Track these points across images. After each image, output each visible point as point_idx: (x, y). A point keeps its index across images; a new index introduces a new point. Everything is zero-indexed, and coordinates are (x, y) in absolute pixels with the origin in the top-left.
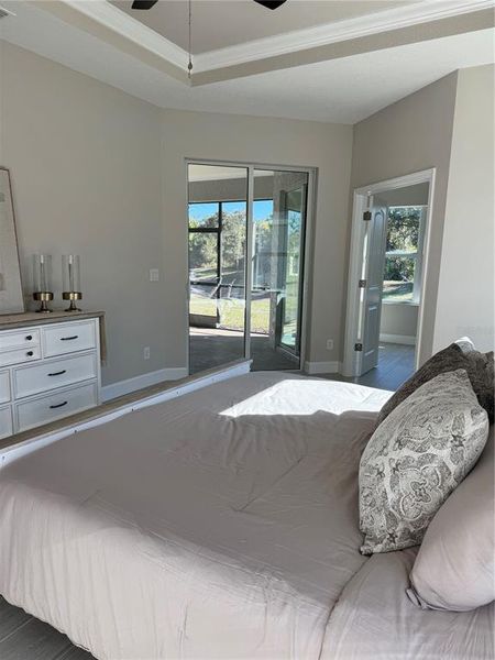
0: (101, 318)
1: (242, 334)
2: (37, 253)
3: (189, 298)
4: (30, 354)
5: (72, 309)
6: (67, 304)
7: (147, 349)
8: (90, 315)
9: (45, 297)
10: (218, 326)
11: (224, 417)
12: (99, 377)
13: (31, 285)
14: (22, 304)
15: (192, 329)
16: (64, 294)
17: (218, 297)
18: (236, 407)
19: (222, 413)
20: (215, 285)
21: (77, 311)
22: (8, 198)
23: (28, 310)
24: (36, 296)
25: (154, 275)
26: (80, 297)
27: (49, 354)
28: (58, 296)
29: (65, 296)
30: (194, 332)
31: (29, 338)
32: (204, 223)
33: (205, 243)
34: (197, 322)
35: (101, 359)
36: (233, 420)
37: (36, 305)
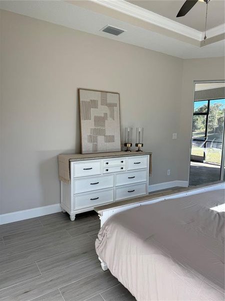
0: (150, 155)
1: (220, 167)
2: (127, 127)
3: (191, 147)
4: (122, 168)
5: (139, 150)
6: (137, 148)
7: (169, 170)
8: (146, 154)
9: (129, 145)
10: (204, 161)
11: (212, 211)
12: (148, 181)
13: (124, 140)
14: (120, 148)
15: (192, 163)
16: (136, 144)
17: (205, 147)
18: (220, 207)
19: (212, 209)
20: (203, 141)
21: (141, 152)
22: (118, 105)
23: (122, 150)
24: (126, 145)
25: (175, 136)
26: (142, 146)
27: (129, 169)
28: (134, 145)
29: (137, 145)
30: (193, 164)
31: (122, 162)
32: (197, 110)
33: (197, 120)
34: (193, 159)
35: (149, 173)
36: (218, 213)
37: (125, 148)
